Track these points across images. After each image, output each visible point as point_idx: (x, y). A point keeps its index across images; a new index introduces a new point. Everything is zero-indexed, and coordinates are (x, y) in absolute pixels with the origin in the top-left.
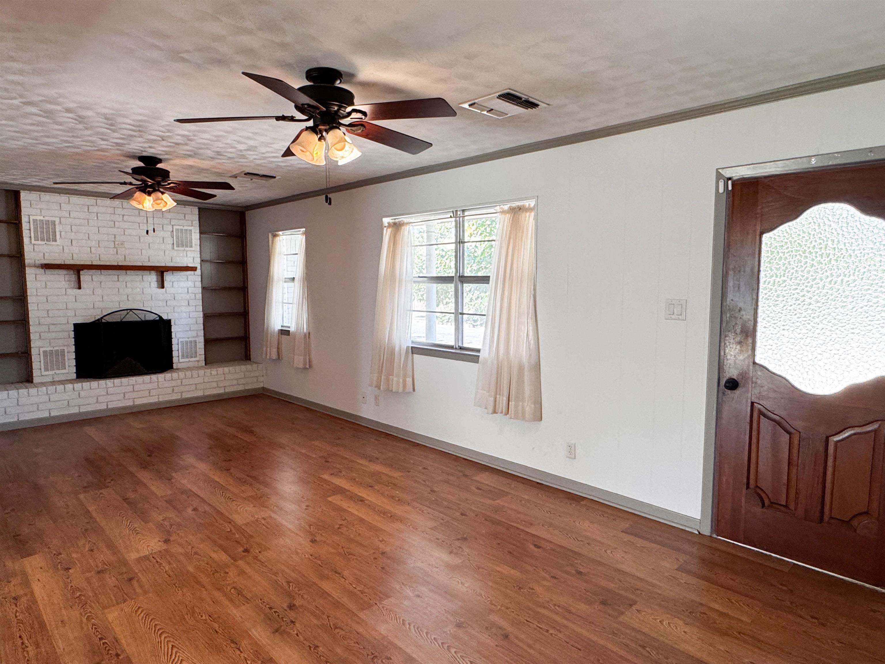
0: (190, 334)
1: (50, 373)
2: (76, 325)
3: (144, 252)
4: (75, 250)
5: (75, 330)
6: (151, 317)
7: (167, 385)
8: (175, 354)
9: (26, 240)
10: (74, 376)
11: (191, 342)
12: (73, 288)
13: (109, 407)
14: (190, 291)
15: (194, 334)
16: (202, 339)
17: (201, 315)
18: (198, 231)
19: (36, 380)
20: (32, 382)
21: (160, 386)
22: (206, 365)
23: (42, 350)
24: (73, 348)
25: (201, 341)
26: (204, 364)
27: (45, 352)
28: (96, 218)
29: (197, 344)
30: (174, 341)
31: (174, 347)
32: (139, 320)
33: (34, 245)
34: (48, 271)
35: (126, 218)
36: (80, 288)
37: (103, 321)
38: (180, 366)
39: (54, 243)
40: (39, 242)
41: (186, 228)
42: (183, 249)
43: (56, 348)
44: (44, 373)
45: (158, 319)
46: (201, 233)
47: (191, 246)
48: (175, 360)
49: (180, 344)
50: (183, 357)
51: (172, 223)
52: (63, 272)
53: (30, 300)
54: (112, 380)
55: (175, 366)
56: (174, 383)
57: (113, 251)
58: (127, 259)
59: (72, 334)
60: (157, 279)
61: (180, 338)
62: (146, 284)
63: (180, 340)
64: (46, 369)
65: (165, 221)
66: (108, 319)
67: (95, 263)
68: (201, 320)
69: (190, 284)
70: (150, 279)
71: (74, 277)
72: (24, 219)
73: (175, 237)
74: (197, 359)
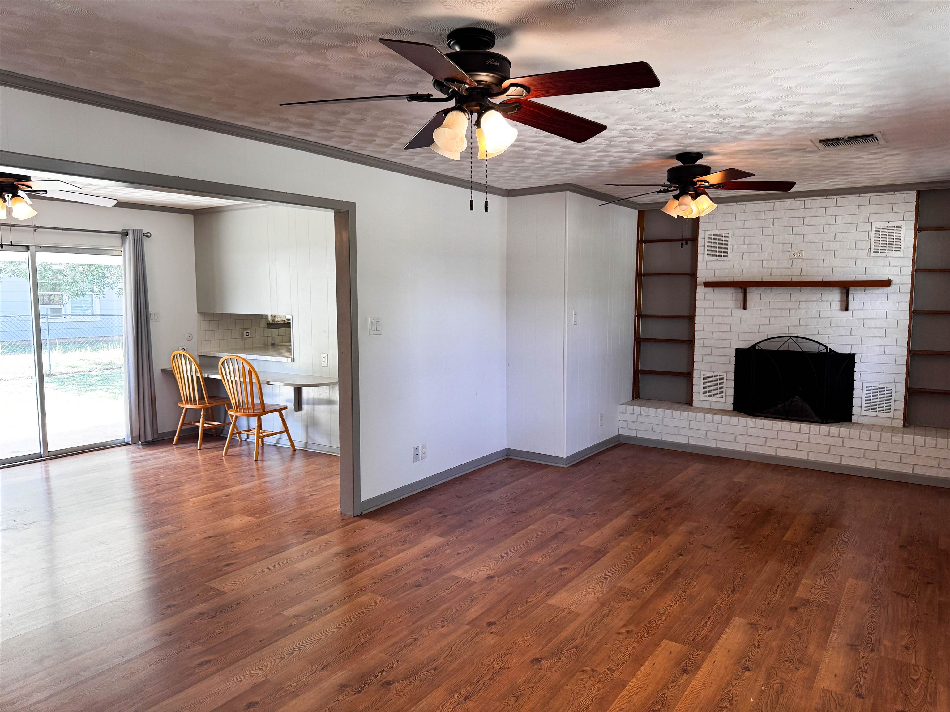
0: (883, 378)
1: (710, 399)
2: (737, 350)
3: (827, 263)
4: (746, 264)
5: (736, 356)
6: (815, 348)
7: (820, 441)
8: (856, 402)
9: (700, 257)
10: (731, 407)
11: (882, 389)
12: (738, 308)
13: (748, 450)
14: (889, 316)
15: (891, 378)
16: (902, 388)
17: (905, 351)
18: (913, 227)
19: (695, 404)
20: (691, 404)
21: (812, 440)
22: (904, 426)
23: (703, 373)
24: (732, 376)
25: (900, 389)
26: (901, 425)
27: (705, 376)
28: (772, 226)
29: (893, 394)
30: (856, 385)
31: (856, 393)
32: (800, 350)
33: (707, 261)
34: (717, 290)
35: (807, 220)
36: (745, 308)
37: (757, 348)
38: (862, 420)
39: (725, 258)
40: (711, 259)
41: (891, 224)
42: (884, 255)
43: (715, 374)
44: (703, 398)
45: (825, 351)
46: (918, 229)
47: (898, 250)
48: (855, 410)
49: (864, 391)
50: (867, 409)
51: (871, 221)
52: (730, 290)
53: (697, 319)
54: (754, 420)
55: (854, 419)
56: (830, 441)
57: (786, 264)
58: (804, 272)
59: (733, 360)
60: (841, 297)
61: (866, 382)
62: (824, 305)
63: (865, 385)
64: (704, 395)
65: (862, 218)
66: (763, 346)
67: (765, 279)
68: (903, 360)
69: (889, 305)
70: (830, 299)
71: (741, 296)
72: (701, 235)
73: (873, 239)
74: (891, 415)
